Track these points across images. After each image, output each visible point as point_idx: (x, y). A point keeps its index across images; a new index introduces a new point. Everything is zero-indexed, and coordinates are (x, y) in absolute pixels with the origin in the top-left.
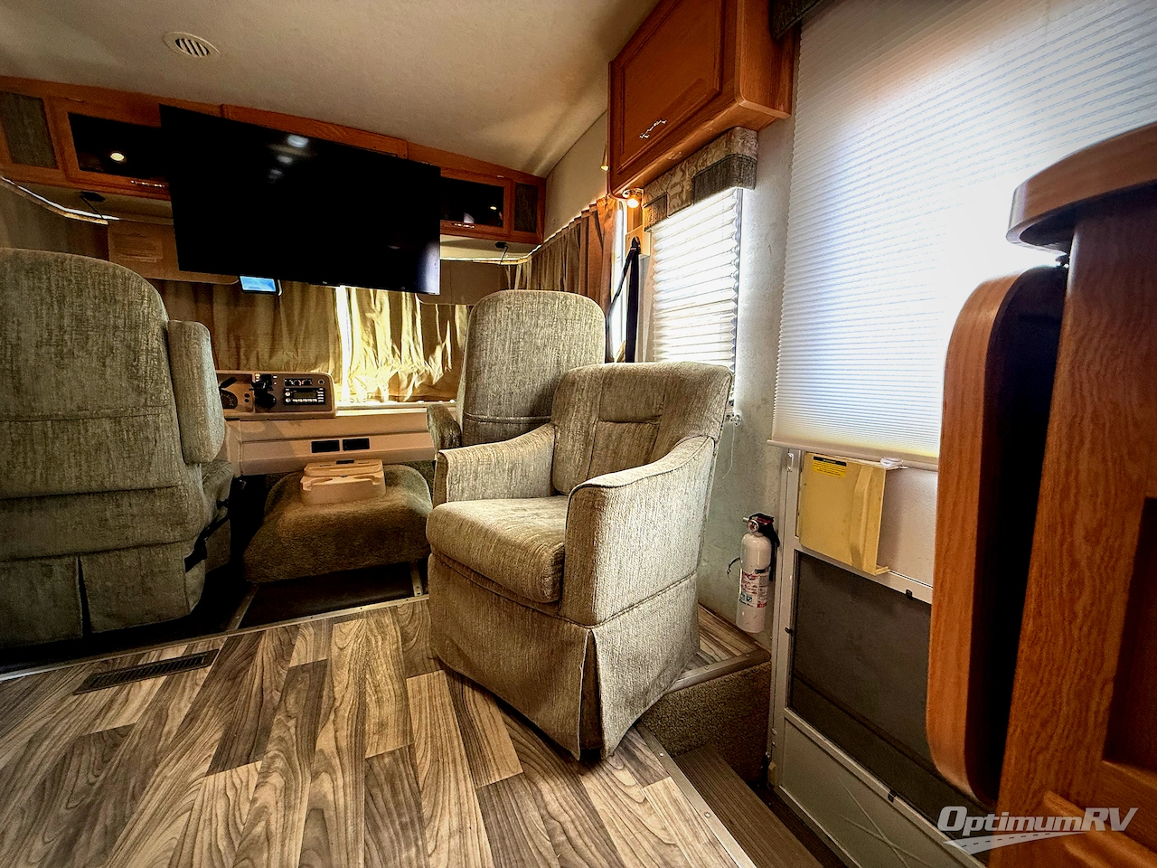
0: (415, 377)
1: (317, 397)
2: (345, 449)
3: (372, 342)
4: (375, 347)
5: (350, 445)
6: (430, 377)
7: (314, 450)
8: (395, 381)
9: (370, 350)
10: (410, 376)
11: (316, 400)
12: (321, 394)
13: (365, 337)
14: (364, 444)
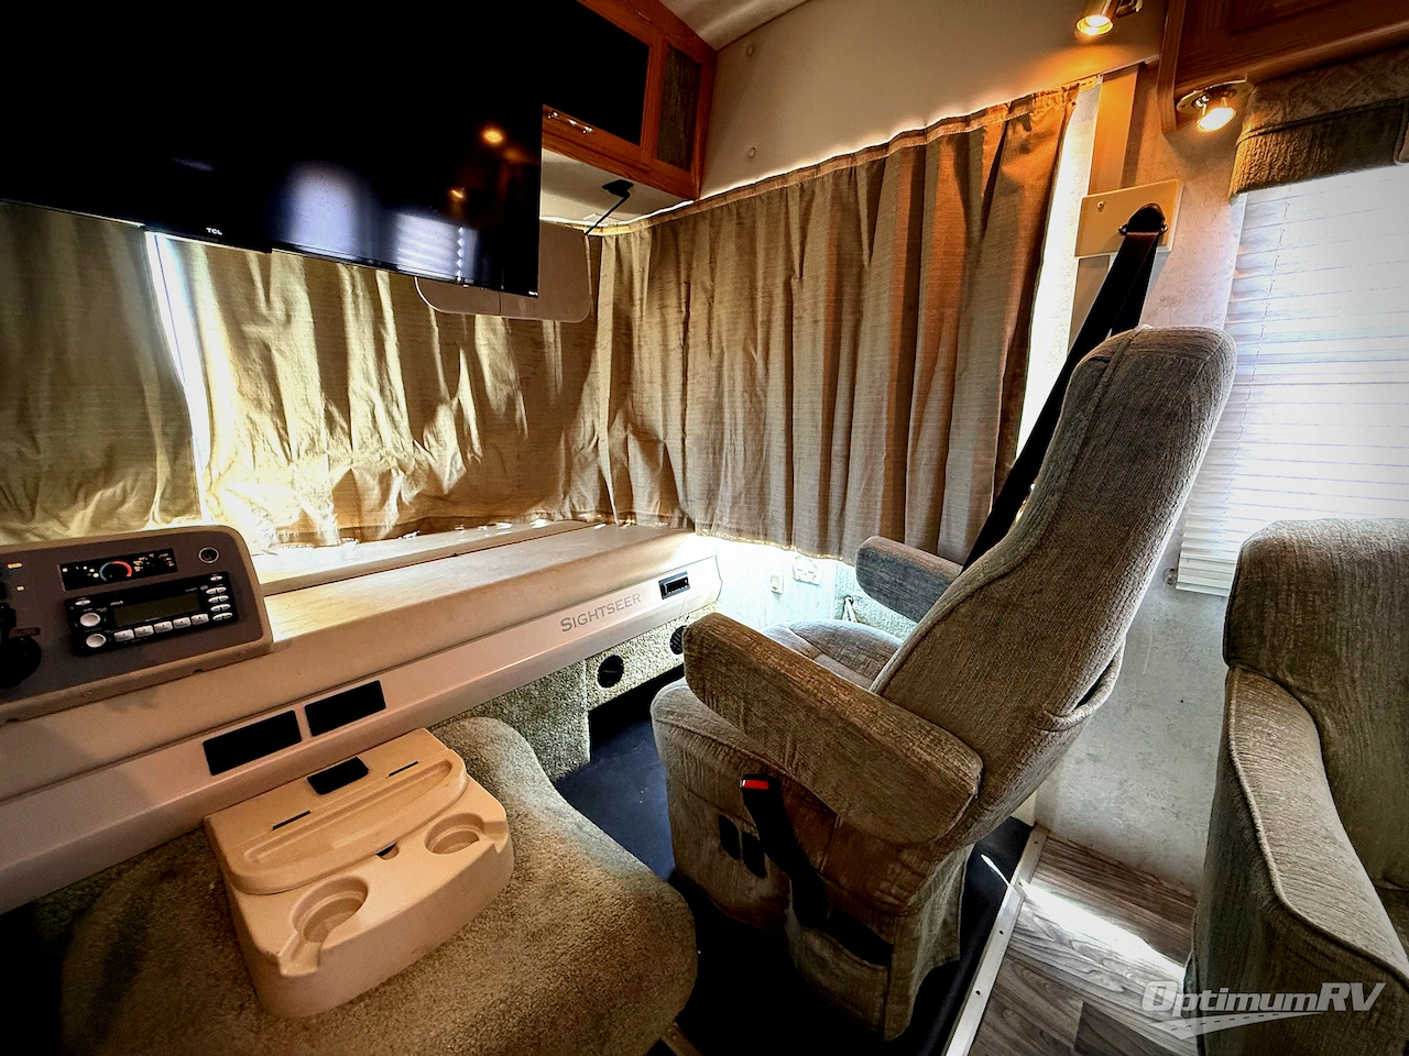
0: (398, 482)
1: (205, 607)
2: (316, 731)
3: (267, 398)
4: (279, 410)
5: (328, 714)
6: (433, 477)
7: (216, 767)
8: (348, 494)
9: (266, 423)
10: (385, 479)
11: (204, 617)
12: (217, 595)
13: (248, 387)
14: (368, 699)
